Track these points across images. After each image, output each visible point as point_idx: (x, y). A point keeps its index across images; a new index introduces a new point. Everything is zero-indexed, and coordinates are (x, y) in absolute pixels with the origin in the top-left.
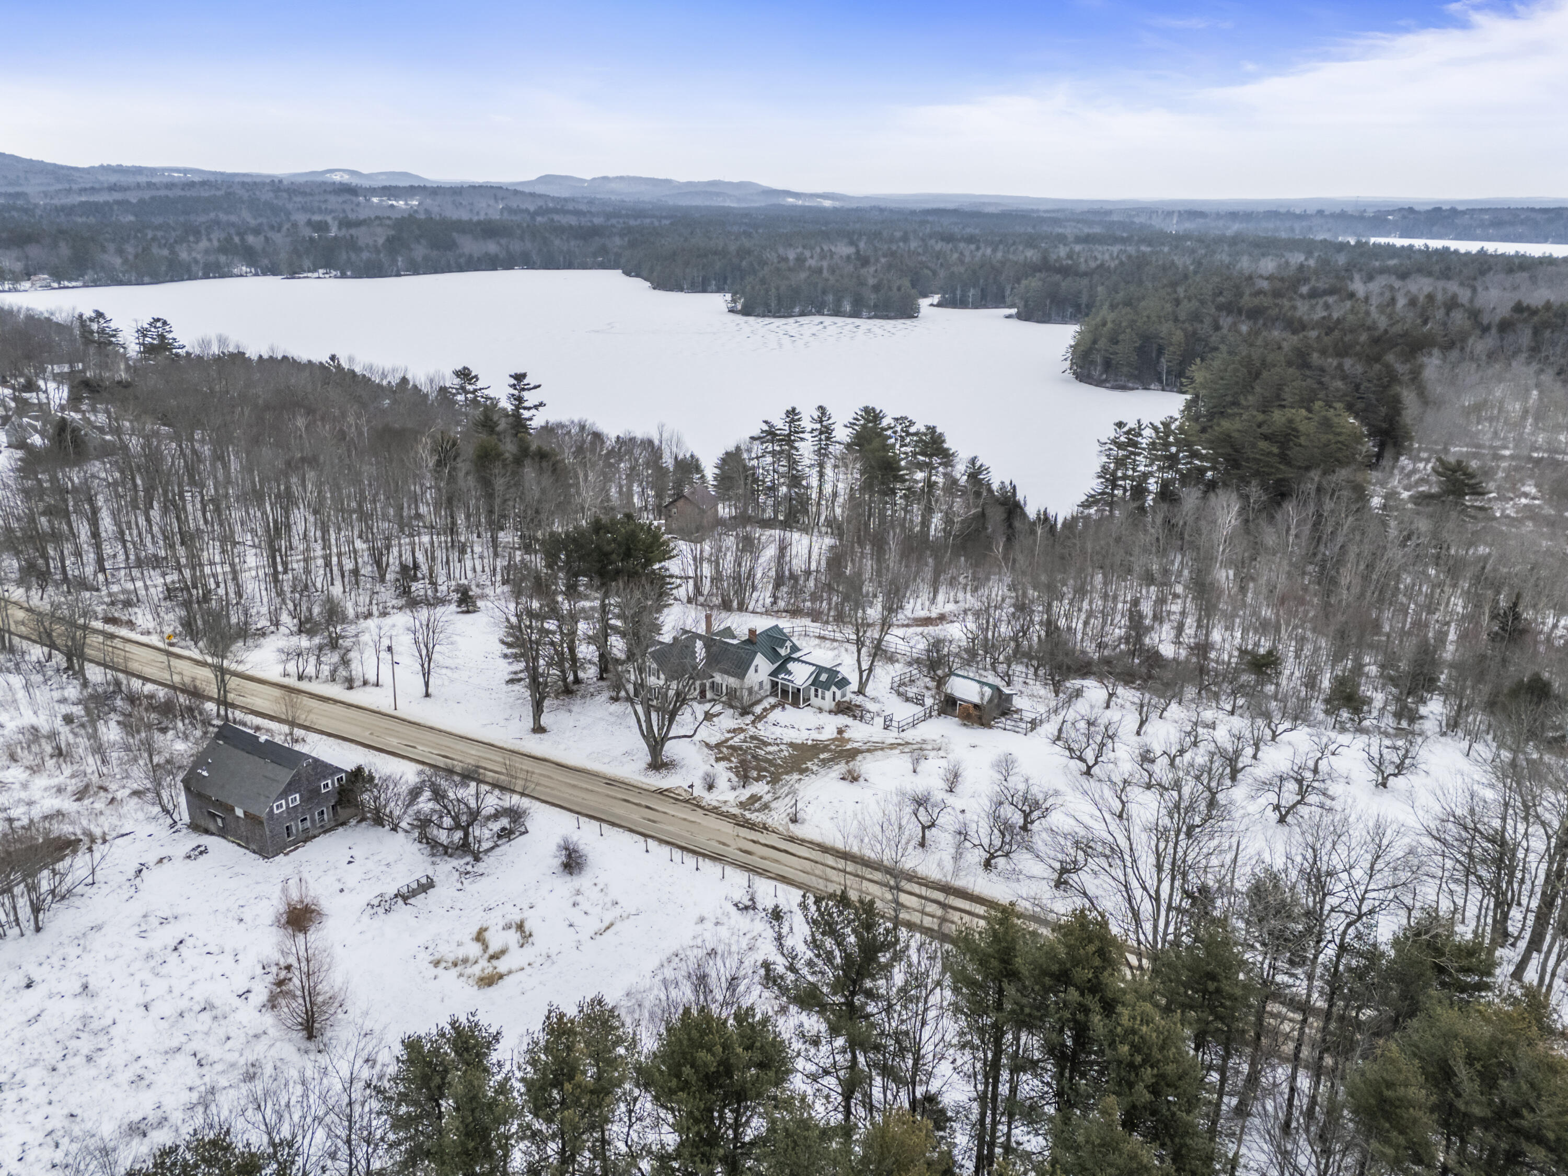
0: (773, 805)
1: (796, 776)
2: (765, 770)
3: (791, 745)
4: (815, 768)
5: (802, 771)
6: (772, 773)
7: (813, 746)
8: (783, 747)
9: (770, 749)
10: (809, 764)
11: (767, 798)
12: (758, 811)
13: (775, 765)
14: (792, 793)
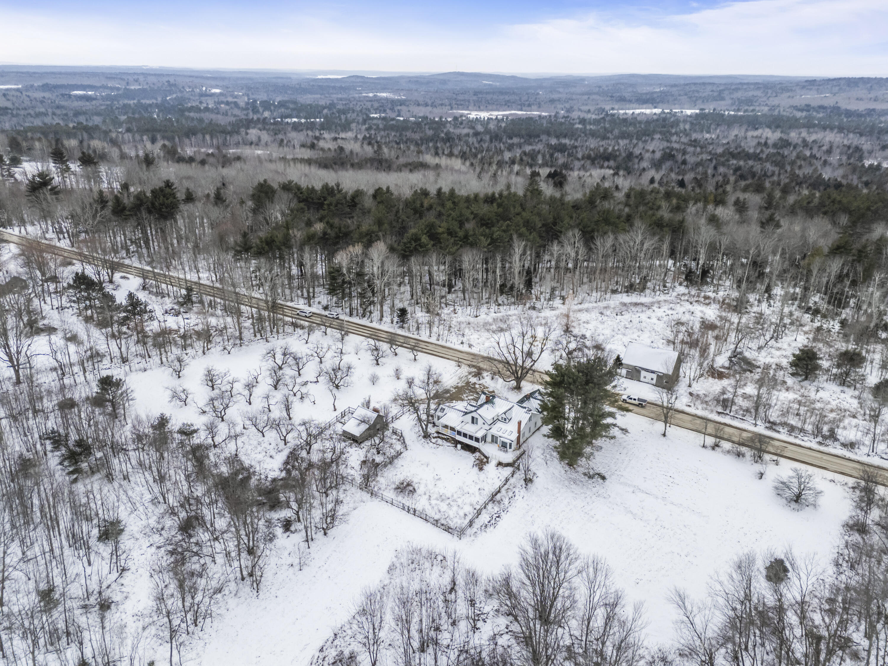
0: (467, 374)
1: (460, 385)
3: (462, 400)
4: (452, 389)
5: (457, 387)
6: (469, 386)
8: (465, 398)
10: (454, 391)
11: (470, 376)
12: (472, 372)
13: (469, 389)
14: (460, 378)
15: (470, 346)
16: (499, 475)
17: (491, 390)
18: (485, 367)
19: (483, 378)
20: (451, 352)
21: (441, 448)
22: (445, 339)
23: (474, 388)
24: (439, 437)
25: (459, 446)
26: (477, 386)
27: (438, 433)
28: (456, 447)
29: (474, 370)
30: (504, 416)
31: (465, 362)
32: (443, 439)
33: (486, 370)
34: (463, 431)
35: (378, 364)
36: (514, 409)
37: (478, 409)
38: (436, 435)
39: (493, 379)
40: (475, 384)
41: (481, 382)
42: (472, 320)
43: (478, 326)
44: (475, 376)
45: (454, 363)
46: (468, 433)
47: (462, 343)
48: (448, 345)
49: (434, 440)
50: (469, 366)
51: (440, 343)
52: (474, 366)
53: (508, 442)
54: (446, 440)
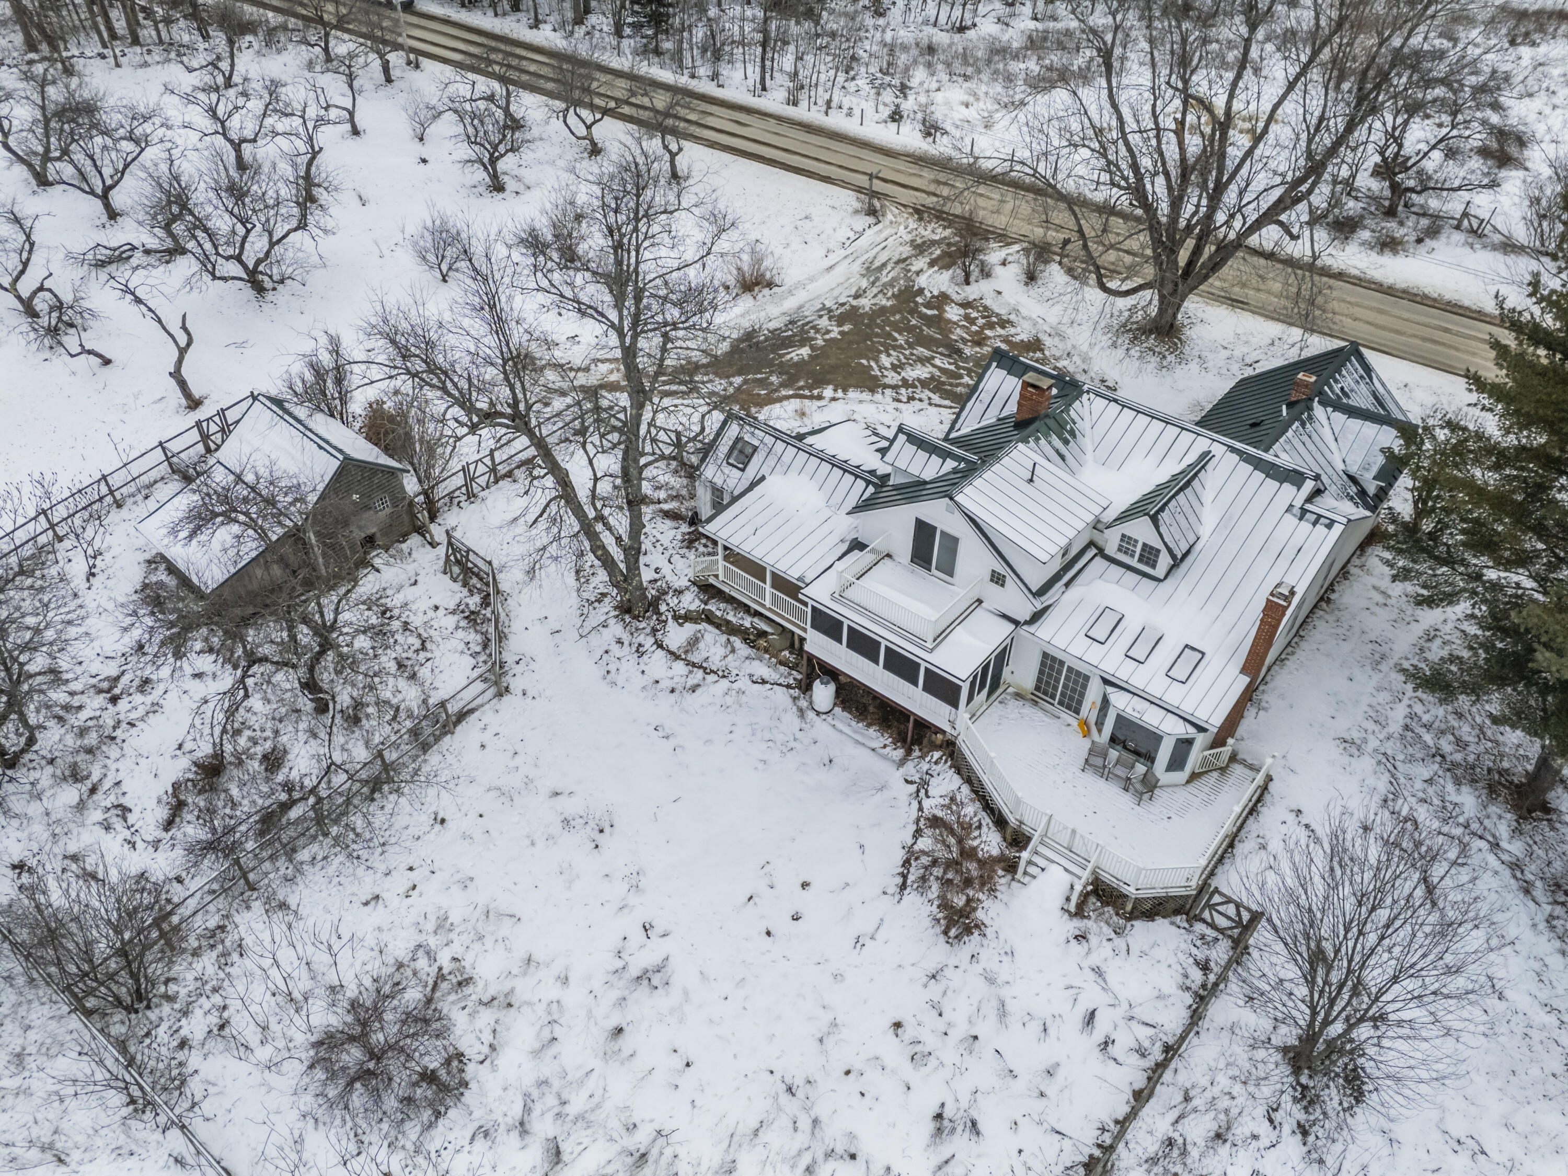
0: (907, 251)
1: (865, 303)
2: (929, 321)
3: (872, 385)
4: (824, 322)
5: (849, 315)
6: (914, 311)
7: (820, 381)
8: (892, 378)
9: (922, 372)
10: (835, 334)
11: (920, 263)
12: (933, 243)
13: (910, 329)
14: (872, 270)
15: (931, 129)
16: (1093, 996)
17: (1023, 334)
18: (999, 221)
19: (986, 273)
20: (843, 154)
21: (716, 689)
22: (823, 96)
23: (939, 322)
24: (709, 618)
25: (823, 693)
26: (953, 313)
27: (708, 590)
28: (806, 687)
29: (935, 232)
30: (1141, 531)
31: (905, 196)
32: (730, 629)
33: (1004, 239)
34: (851, 617)
35: (497, 187)
36: (1211, 479)
37: (967, 473)
38: (690, 602)
39: (1031, 277)
40: (943, 299)
41: (972, 292)
42: (942, 38)
43: (965, 57)
44: (945, 261)
45: (848, 199)
46: (887, 637)
47: (896, 116)
48: (836, 121)
49: (676, 636)
50: (919, 212)
51: (801, 113)
52: (940, 216)
53: (1172, 728)
54: (752, 638)
